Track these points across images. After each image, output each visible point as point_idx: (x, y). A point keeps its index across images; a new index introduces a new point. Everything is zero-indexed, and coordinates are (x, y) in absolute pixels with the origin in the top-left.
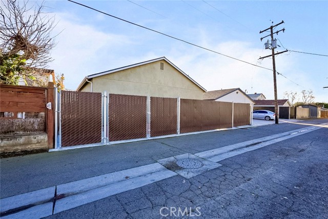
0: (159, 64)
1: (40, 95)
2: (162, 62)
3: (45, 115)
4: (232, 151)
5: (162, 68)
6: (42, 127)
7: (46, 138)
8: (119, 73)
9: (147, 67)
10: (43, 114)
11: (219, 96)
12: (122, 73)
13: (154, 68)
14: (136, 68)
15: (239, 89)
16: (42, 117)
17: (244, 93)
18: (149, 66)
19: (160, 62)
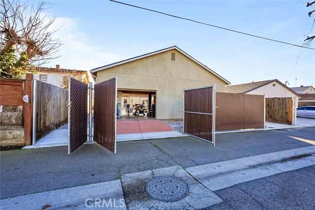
0: (170, 54)
1: (19, 87)
2: (173, 52)
3: (23, 108)
4: (254, 167)
5: (173, 58)
6: (20, 122)
7: (23, 134)
8: (124, 66)
9: (155, 58)
10: (21, 107)
11: (249, 89)
12: (128, 66)
13: (164, 59)
14: (144, 60)
15: (277, 81)
16: (20, 111)
17: (284, 86)
18: (158, 57)
19: (171, 52)
